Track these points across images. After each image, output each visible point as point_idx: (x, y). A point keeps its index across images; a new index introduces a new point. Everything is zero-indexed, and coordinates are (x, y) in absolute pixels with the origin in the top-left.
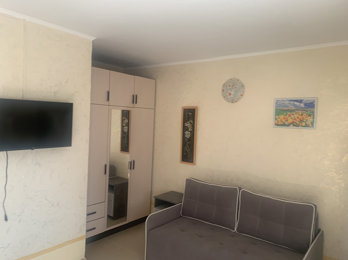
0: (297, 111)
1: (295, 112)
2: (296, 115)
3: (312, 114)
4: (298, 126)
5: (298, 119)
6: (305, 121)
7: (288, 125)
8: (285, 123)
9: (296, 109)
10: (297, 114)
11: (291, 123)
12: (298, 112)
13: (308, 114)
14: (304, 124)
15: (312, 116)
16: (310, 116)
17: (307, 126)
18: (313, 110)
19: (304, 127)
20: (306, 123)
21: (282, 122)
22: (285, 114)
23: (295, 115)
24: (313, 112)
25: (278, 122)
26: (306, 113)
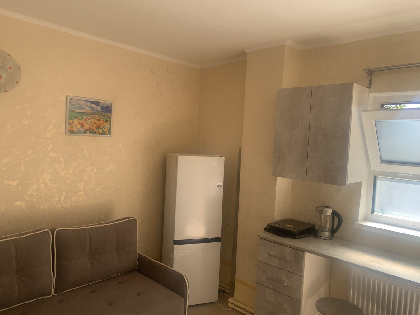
0: (93, 115)
2: (92, 119)
3: (108, 120)
4: (95, 133)
5: (94, 125)
6: (102, 127)
7: (85, 132)
8: (80, 129)
9: (93, 113)
10: (94, 118)
11: (88, 130)
13: (105, 120)
14: (101, 131)
15: (109, 122)
16: (106, 121)
17: (104, 133)
18: (109, 115)
19: (102, 134)
20: (103, 130)
21: (77, 128)
22: (80, 117)
24: (110, 118)
25: (72, 128)
26: (103, 118)
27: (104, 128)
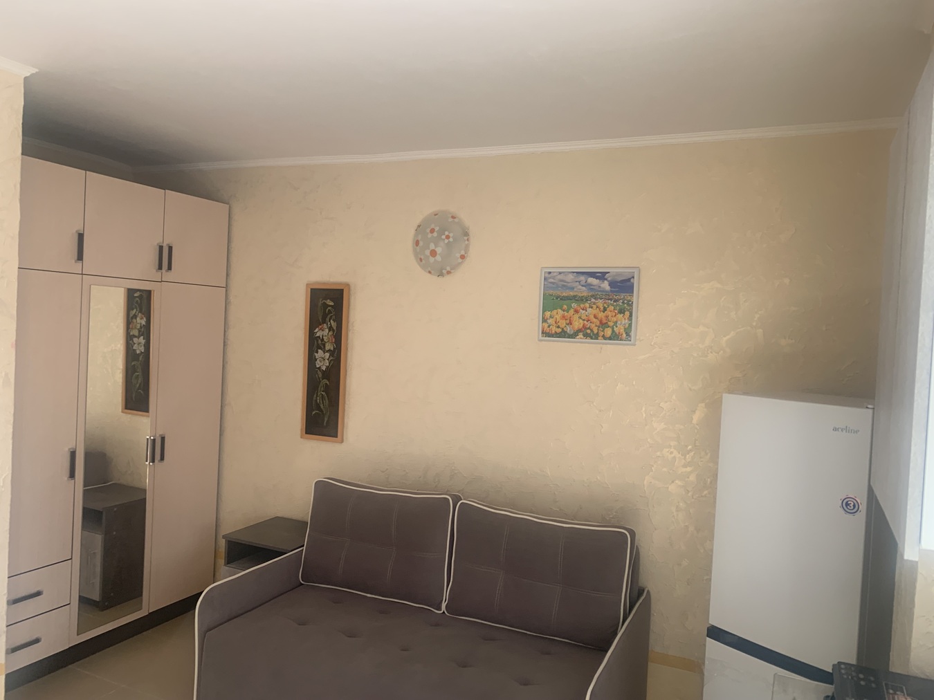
0: (593, 300)
1: (589, 302)
2: (591, 309)
3: (626, 309)
4: (596, 337)
5: (594, 320)
6: (611, 324)
7: (574, 336)
8: (565, 329)
9: (592, 296)
10: (595, 306)
11: (579, 331)
12: (594, 303)
13: (618, 308)
14: (608, 332)
15: (627, 313)
16: (622, 311)
17: (615, 337)
18: (629, 298)
19: (610, 339)
20: (613, 331)
21: (558, 327)
22: (565, 306)
23: (589, 310)
24: (630, 304)
25: (549, 327)
26: (612, 305)
27: (617, 327)
